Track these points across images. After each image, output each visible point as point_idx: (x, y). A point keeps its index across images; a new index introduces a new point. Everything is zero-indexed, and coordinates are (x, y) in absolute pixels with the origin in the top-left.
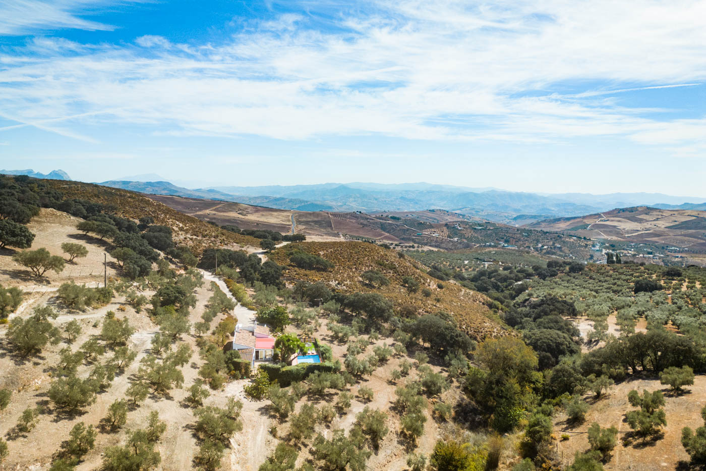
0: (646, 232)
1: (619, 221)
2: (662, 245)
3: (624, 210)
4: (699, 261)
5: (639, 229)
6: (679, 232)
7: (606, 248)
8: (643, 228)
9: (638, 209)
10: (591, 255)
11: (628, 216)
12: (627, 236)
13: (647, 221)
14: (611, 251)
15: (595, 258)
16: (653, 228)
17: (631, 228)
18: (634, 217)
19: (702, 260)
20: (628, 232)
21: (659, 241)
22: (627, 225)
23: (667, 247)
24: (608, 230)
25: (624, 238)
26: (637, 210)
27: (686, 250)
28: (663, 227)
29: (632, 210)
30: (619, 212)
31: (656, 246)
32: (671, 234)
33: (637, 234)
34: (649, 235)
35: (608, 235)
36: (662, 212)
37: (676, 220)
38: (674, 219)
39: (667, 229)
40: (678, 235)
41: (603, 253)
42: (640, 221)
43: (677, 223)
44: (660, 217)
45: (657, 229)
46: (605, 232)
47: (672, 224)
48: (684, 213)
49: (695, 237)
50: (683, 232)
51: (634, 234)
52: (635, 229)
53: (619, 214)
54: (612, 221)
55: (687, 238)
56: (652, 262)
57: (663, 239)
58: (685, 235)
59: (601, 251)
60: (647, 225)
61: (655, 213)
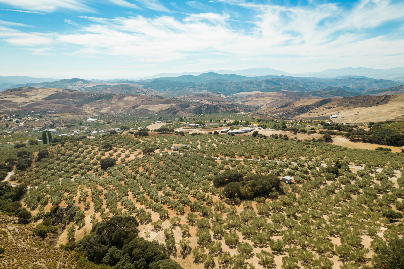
0: (32, 103)
1: (13, 97)
2: (44, 110)
3: (14, 90)
4: (67, 117)
5: (27, 101)
6: (50, 101)
7: (14, 117)
8: (29, 100)
9: (23, 88)
10: (6, 125)
11: (18, 94)
12: (21, 106)
13: (30, 96)
14: (18, 119)
15: (10, 126)
16: (36, 100)
17: (22, 101)
18: (22, 94)
19: (68, 117)
20: (21, 104)
21: (41, 107)
22: (19, 100)
23: (47, 111)
24: (8, 104)
25: (19, 108)
26: (22, 90)
27: (58, 112)
28: (41, 99)
29: (19, 89)
30: (12, 92)
31: (41, 111)
32: (46, 103)
33: (26, 105)
34: (34, 105)
35: (9, 107)
36: (38, 90)
37: (47, 94)
38: (45, 93)
39: (43, 100)
40: (50, 103)
41: (14, 122)
42: (26, 96)
43: (48, 96)
44: (37, 93)
45: (38, 100)
46: (6, 105)
47: (45, 97)
48: (50, 90)
49: (59, 103)
50: (52, 101)
51: (25, 105)
52: (25, 102)
53: (12, 93)
54: (9, 97)
55: (56, 104)
56: (46, 123)
57: (43, 106)
58: (54, 103)
59: (12, 120)
60: (32, 99)
61: (34, 91)
